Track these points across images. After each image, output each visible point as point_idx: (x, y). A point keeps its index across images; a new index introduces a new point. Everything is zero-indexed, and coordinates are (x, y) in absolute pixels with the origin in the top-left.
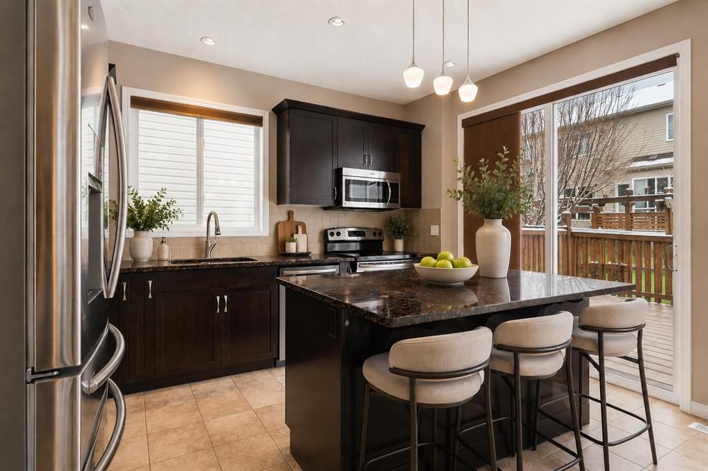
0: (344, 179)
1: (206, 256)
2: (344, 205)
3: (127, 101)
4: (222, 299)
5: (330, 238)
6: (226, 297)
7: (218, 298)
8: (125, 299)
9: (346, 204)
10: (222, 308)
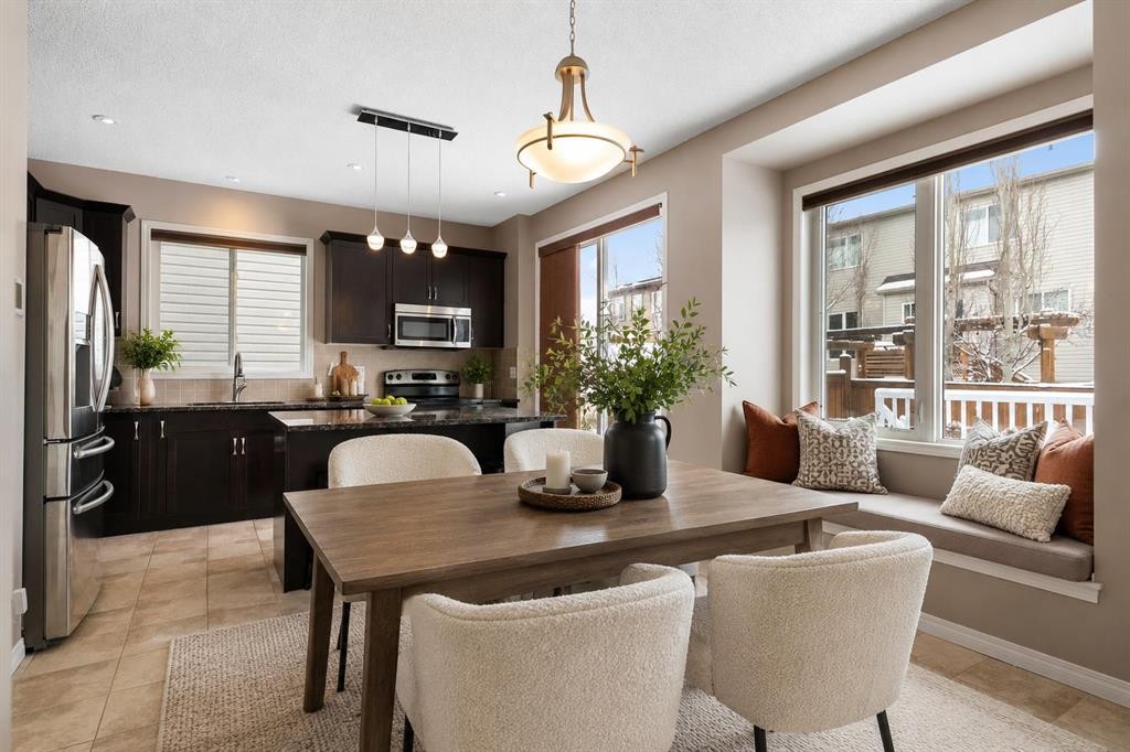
0: (397, 315)
1: (234, 399)
2: (397, 344)
3: (146, 234)
4: (239, 441)
5: (388, 382)
6: (243, 440)
7: (235, 440)
8: (137, 437)
9: (399, 342)
10: (239, 451)
